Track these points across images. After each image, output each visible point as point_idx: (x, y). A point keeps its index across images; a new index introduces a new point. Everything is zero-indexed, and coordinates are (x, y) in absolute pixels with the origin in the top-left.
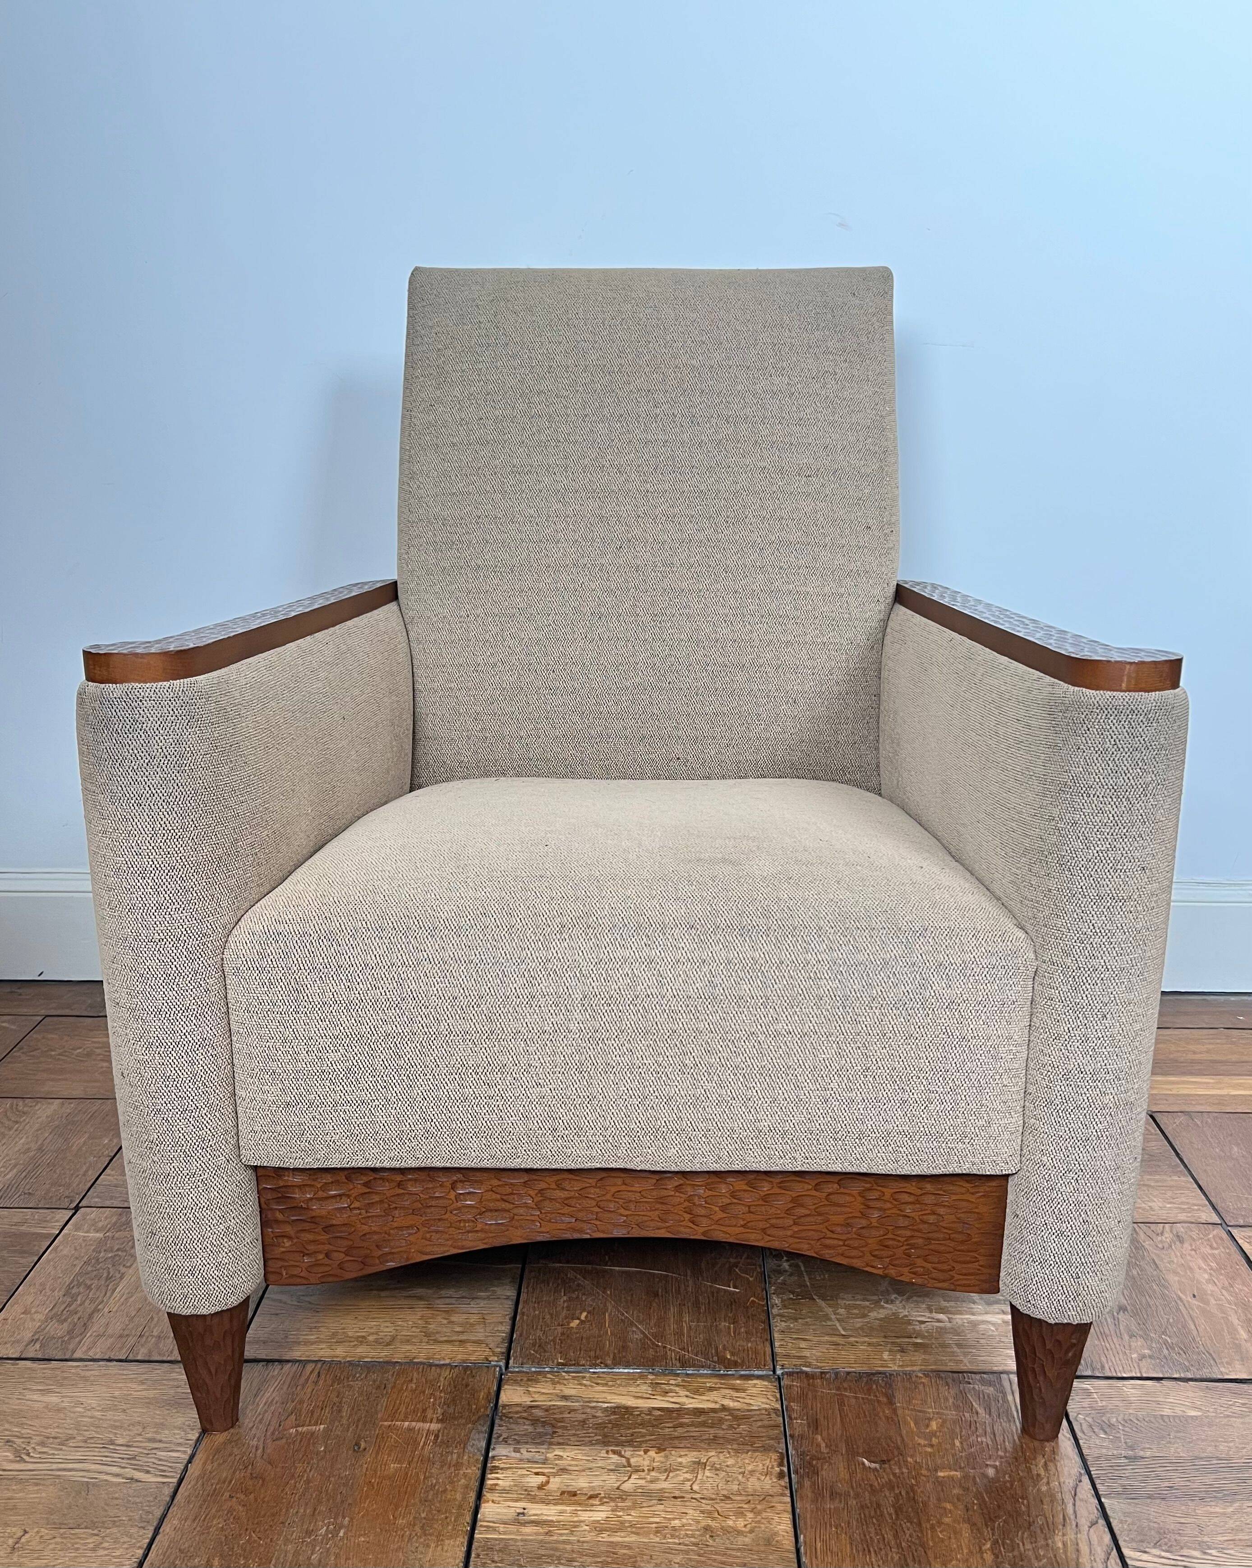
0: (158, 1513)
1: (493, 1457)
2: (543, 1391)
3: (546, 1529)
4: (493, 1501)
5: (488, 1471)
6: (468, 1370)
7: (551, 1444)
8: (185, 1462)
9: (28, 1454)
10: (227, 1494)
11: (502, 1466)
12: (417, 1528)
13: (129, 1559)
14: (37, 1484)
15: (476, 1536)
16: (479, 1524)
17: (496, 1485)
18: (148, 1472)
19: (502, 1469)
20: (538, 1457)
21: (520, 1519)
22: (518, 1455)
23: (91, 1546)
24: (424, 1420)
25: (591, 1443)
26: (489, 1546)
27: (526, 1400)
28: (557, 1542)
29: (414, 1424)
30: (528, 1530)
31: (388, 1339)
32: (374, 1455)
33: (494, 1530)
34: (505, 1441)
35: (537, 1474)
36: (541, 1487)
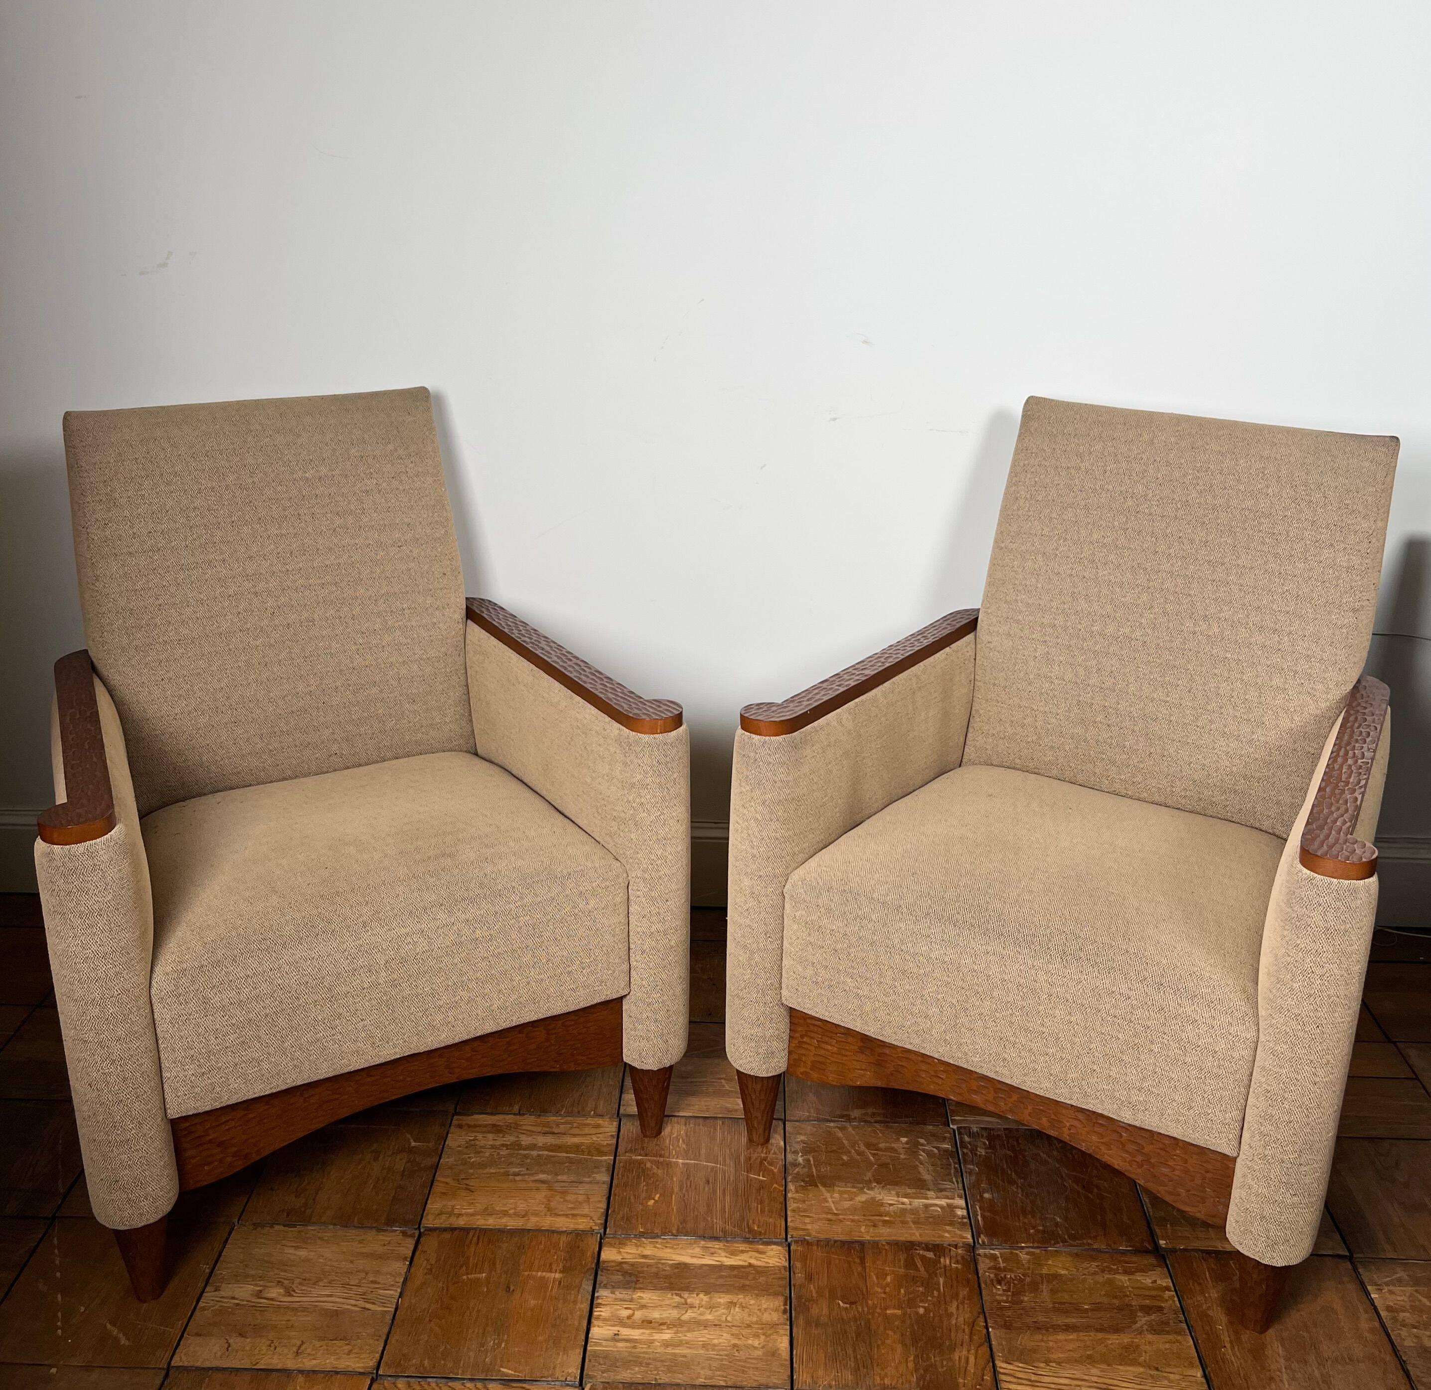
0: (386, 1330)
1: (598, 1297)
2: (630, 1251)
3: (633, 1345)
4: (598, 1326)
5: (594, 1306)
6: (579, 1235)
7: (635, 1288)
8: (397, 1297)
9: (294, 1291)
10: (427, 1319)
11: (603, 1303)
12: (551, 1343)
13: (372, 1360)
14: (303, 1311)
15: (589, 1348)
16: (590, 1340)
17: (600, 1315)
18: (373, 1303)
19: (604, 1305)
20: (627, 1297)
21: (616, 1338)
22: (613, 1296)
23: (346, 1351)
24: (551, 1271)
25: (662, 1289)
26: (596, 1355)
27: (618, 1258)
28: (640, 1353)
29: (544, 1274)
30: (621, 1345)
31: (523, 1213)
32: (520, 1294)
33: (600, 1345)
34: (605, 1287)
35: (626, 1308)
36: (629, 1317)
